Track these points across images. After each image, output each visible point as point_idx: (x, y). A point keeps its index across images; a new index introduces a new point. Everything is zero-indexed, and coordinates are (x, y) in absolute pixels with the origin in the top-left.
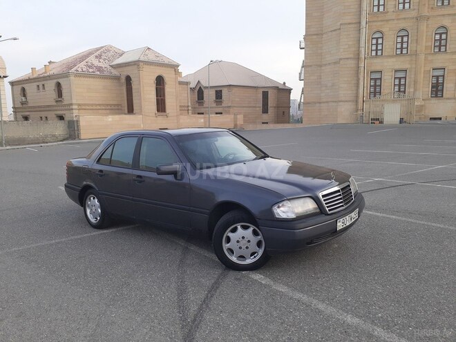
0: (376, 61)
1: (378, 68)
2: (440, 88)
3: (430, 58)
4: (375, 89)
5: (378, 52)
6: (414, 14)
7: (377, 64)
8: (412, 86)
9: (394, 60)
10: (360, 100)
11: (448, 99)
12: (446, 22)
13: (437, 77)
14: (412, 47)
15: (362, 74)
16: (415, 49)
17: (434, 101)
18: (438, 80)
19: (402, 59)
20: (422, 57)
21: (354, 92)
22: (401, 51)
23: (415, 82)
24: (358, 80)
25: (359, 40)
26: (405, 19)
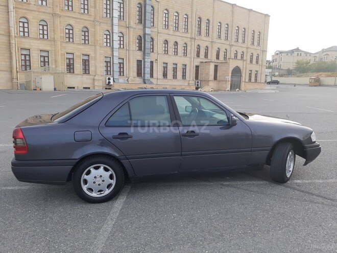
0: (24, 40)
1: (27, 47)
2: (72, 67)
3: (64, 45)
4: (25, 63)
5: (25, 34)
6: (49, 10)
7: (26, 43)
8: (54, 63)
9: (39, 42)
10: (15, 71)
11: (78, 74)
12: (72, 22)
13: (70, 59)
14: (51, 35)
15: (14, 49)
16: (53, 37)
17: (69, 75)
18: (70, 61)
19: (44, 42)
20: (59, 43)
21: (8, 63)
22: (44, 36)
23: (56, 61)
24: (11, 54)
25: (9, 21)
26: (44, 12)
